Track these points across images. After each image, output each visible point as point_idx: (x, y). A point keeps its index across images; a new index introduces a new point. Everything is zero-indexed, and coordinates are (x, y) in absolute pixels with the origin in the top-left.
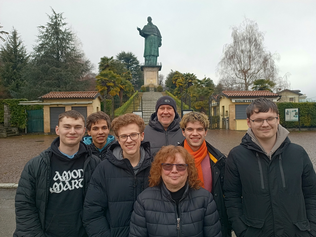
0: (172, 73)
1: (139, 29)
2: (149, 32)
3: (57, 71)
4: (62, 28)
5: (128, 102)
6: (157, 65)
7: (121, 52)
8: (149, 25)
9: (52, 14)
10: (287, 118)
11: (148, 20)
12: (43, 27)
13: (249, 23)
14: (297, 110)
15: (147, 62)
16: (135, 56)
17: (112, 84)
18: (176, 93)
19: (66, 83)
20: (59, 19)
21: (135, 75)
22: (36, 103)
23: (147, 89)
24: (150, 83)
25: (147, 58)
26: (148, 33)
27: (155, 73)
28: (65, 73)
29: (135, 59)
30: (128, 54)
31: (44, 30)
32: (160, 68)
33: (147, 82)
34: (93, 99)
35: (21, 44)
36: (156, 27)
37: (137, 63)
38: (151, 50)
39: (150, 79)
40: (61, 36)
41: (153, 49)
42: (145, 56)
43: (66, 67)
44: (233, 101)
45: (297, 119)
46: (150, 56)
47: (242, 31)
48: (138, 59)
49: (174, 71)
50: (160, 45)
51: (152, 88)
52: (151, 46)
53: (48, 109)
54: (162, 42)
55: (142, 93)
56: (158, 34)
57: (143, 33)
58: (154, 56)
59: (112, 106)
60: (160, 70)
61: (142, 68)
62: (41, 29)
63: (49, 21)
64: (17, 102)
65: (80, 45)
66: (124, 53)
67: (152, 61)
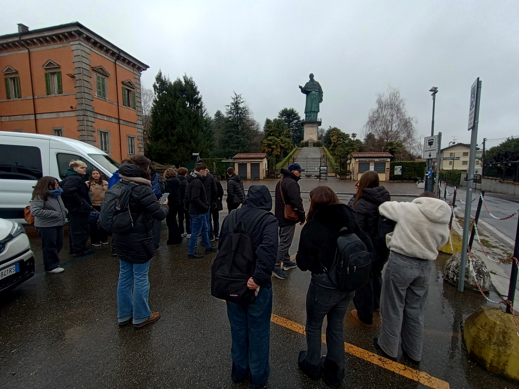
0: (330, 129)
1: (300, 87)
2: (310, 88)
3: (238, 138)
4: (241, 106)
5: (287, 157)
6: (317, 120)
7: (283, 109)
8: (311, 82)
9: (234, 96)
10: (396, 173)
11: (310, 77)
12: (228, 106)
13: (392, 91)
14: (401, 167)
15: (307, 118)
16: (297, 112)
17: (275, 147)
18: (332, 149)
19: (243, 146)
20: (239, 99)
21: (296, 130)
22: (230, 161)
23: (306, 144)
24: (309, 138)
25: (308, 114)
26: (309, 90)
27: (315, 129)
28: (243, 139)
29: (296, 115)
30: (290, 110)
31: (229, 108)
32: (320, 123)
33: (306, 138)
34: (263, 158)
35: (206, 112)
36: (318, 83)
37: (298, 118)
38: (312, 107)
39: (310, 134)
40: (239, 112)
41: (314, 105)
42: (306, 113)
43: (244, 134)
44: (357, 160)
45: (401, 173)
46: (310, 112)
47: (386, 98)
48: (299, 115)
49: (332, 127)
50: (321, 100)
51: (311, 143)
52: (312, 103)
53: (237, 165)
54: (323, 98)
55: (300, 148)
56: (319, 89)
57: (304, 90)
58: (314, 112)
59: (274, 162)
60: (320, 125)
61: (303, 124)
62: (227, 107)
63: (233, 101)
64: (221, 160)
65: (251, 114)
66: (286, 109)
67: (312, 117)
